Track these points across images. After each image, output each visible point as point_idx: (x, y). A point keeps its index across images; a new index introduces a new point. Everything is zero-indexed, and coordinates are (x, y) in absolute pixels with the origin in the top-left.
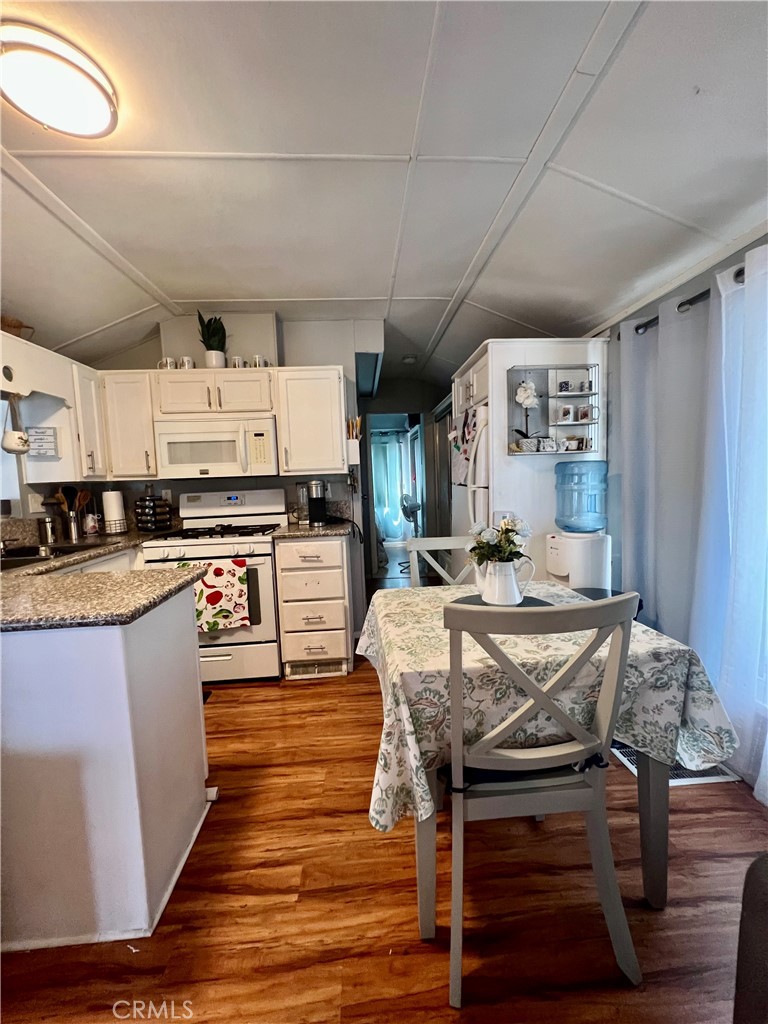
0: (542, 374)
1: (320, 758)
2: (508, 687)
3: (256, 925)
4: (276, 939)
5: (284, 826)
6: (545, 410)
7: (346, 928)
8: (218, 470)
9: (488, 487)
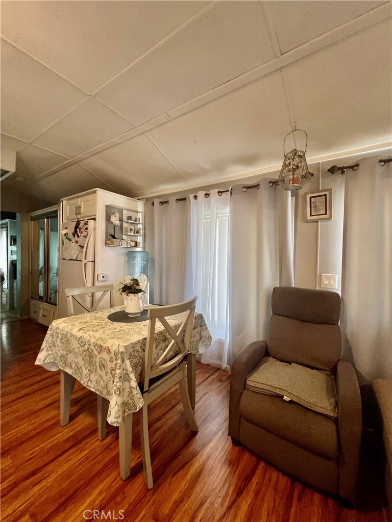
0: (121, 211)
6: (121, 226)
9: (94, 262)
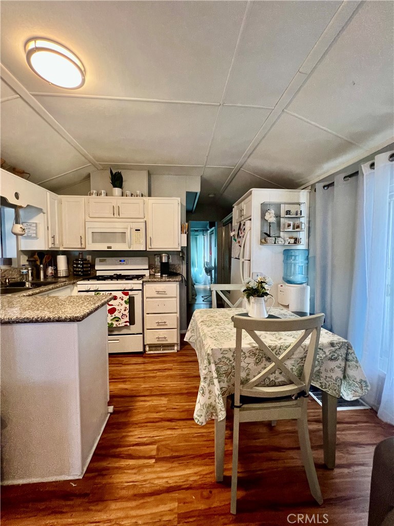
0: (278, 206)
1: (165, 393)
2: (262, 357)
3: (135, 474)
4: (145, 481)
5: (147, 426)
6: (279, 223)
7: (179, 476)
8: (117, 247)
9: (250, 260)
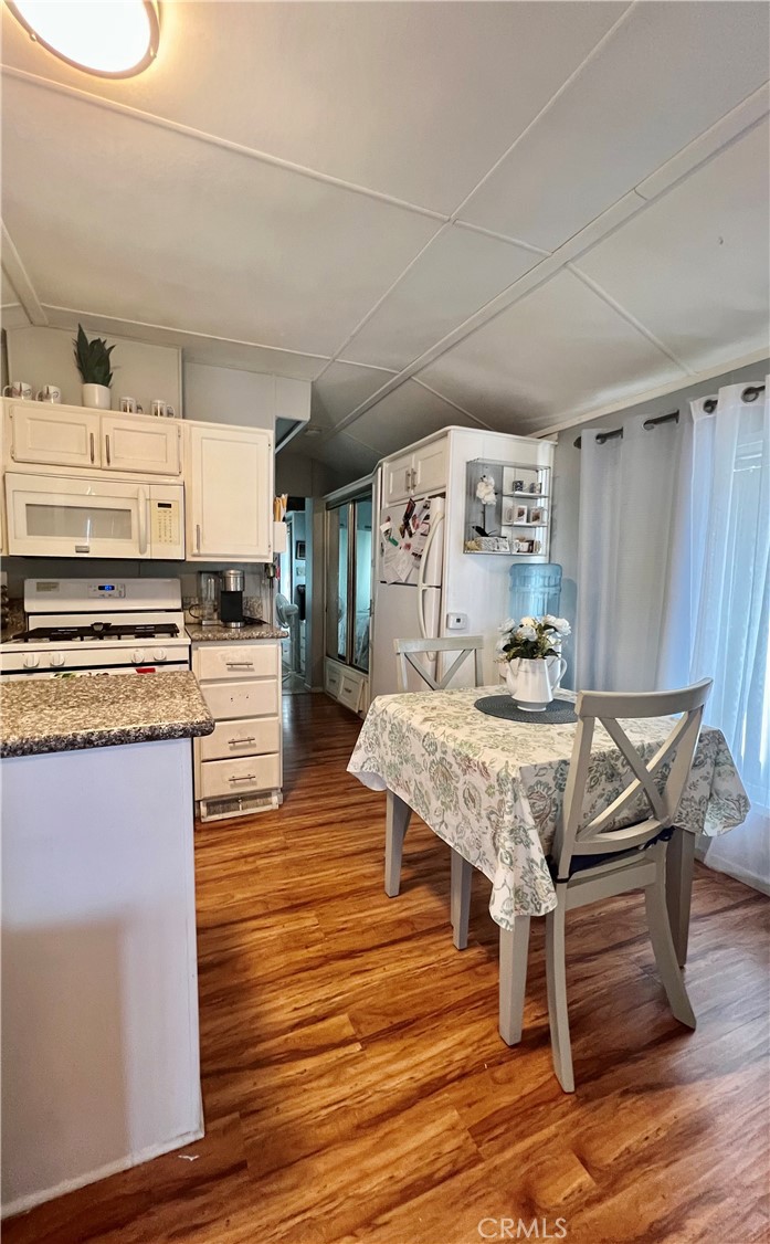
0: (498, 471)
7: (430, 1059)
9: (440, 587)
